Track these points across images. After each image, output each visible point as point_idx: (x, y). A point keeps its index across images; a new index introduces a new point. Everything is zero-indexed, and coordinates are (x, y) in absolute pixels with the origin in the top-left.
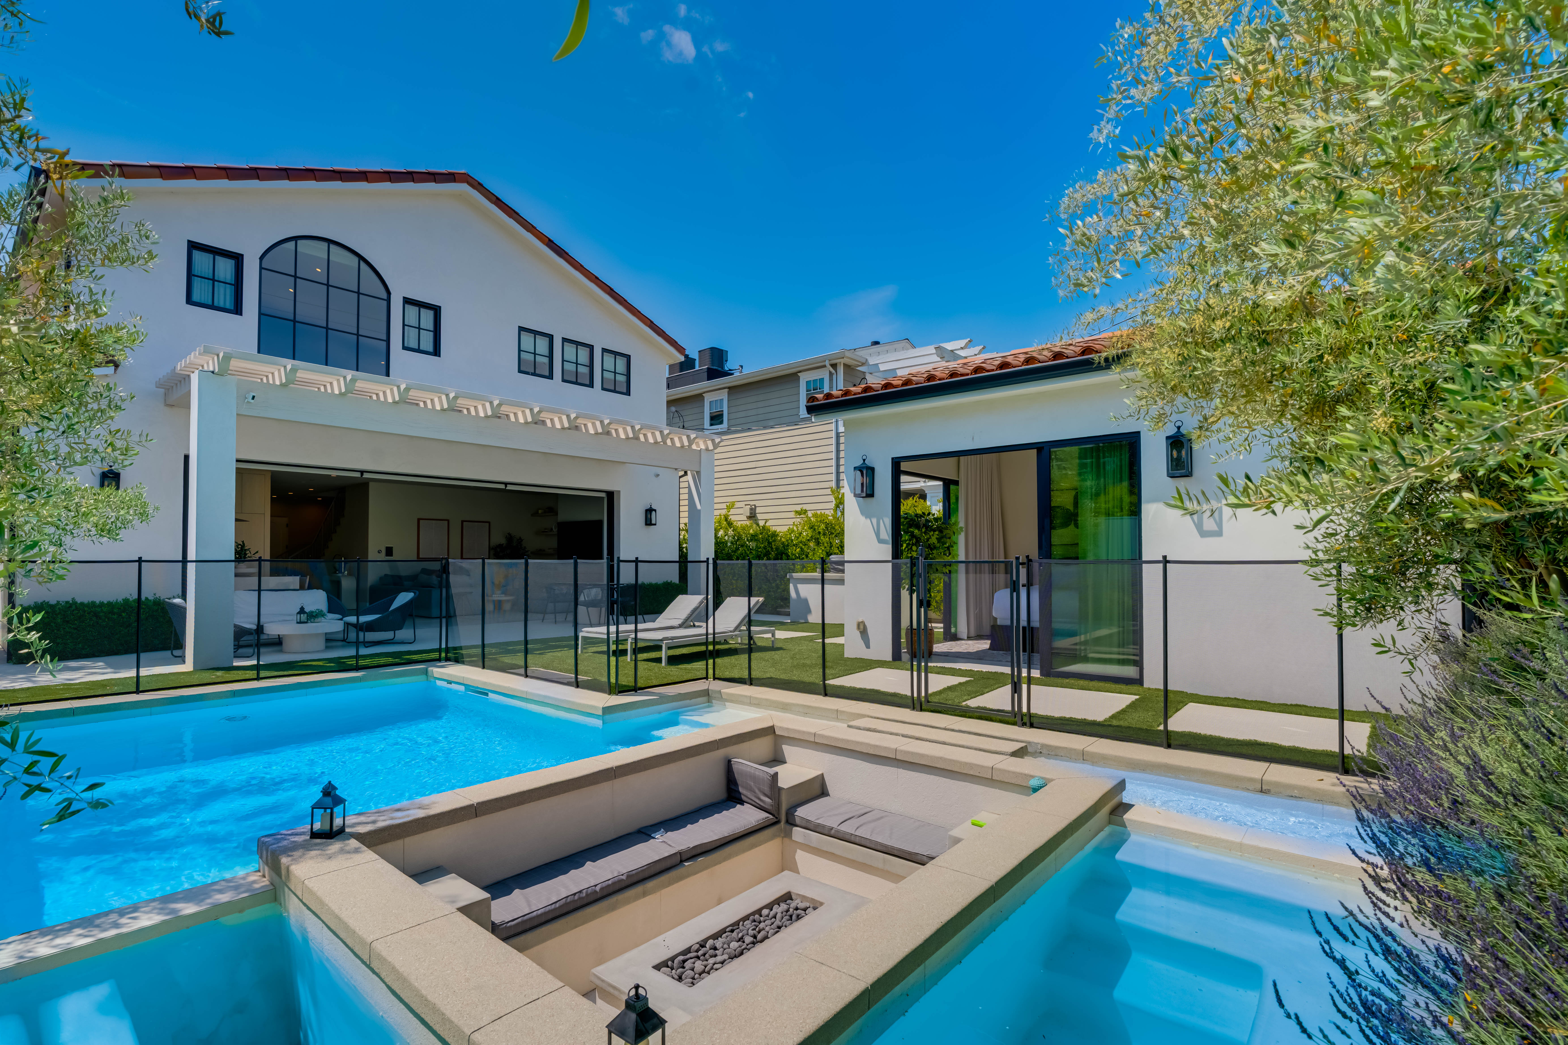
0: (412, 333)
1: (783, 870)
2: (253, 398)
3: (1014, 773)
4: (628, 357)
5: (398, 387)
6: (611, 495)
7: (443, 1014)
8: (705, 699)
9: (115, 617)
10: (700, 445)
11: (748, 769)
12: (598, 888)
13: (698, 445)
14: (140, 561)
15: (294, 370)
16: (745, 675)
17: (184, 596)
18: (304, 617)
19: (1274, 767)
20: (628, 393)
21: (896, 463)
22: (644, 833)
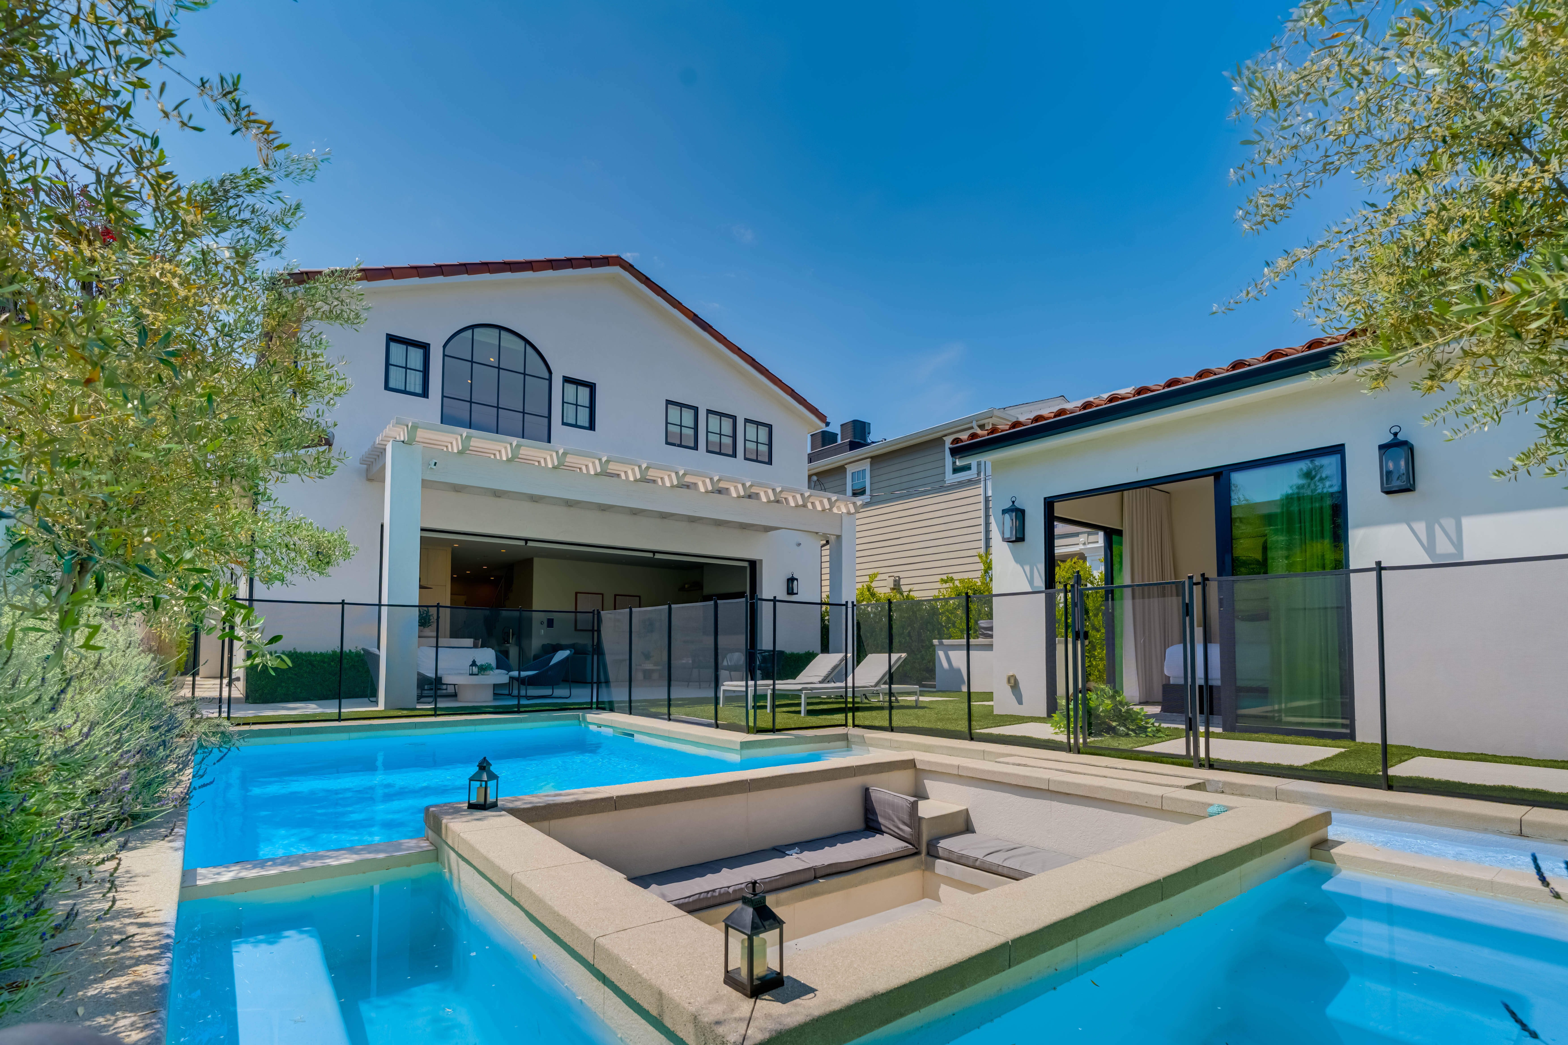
0: (570, 409)
1: (923, 898)
2: (435, 464)
3: (1188, 801)
4: (770, 427)
5: (557, 452)
6: (753, 564)
7: (572, 925)
8: (843, 743)
9: (326, 665)
10: (842, 508)
11: (887, 797)
12: (731, 890)
13: (839, 508)
14: (343, 603)
15: (469, 437)
16: (886, 724)
17: (379, 648)
18: (475, 670)
19: (1536, 809)
20: (770, 462)
21: (1049, 504)
22: (779, 851)
